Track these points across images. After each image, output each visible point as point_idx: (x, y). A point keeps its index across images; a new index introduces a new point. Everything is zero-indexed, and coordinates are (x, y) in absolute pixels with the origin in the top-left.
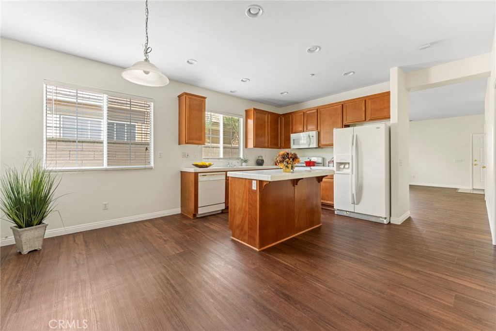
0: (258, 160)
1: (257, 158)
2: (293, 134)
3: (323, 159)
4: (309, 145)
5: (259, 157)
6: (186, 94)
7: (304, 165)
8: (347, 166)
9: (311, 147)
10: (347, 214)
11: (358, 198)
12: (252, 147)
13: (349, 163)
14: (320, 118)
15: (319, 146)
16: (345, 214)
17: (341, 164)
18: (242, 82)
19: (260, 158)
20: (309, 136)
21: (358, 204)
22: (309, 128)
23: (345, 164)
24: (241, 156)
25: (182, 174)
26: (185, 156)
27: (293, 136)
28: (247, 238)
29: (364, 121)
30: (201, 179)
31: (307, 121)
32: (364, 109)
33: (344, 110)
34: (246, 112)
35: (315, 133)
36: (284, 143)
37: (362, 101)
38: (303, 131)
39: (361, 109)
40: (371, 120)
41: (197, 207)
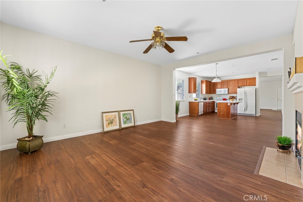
8: (242, 100)
9: (225, 93)
10: (242, 114)
11: (246, 109)
12: (205, 93)
13: (243, 99)
14: (229, 84)
15: (228, 94)
16: (241, 114)
17: (240, 99)
19: (205, 98)
20: (225, 90)
21: (246, 111)
22: (224, 87)
23: (241, 99)
24: (200, 97)
25: (190, 103)
26: (190, 97)
27: (217, 90)
28: (226, 117)
29: (246, 86)
30: (200, 104)
31: (223, 85)
32: (246, 82)
33: (239, 82)
34: (202, 81)
35: (227, 89)
36: (213, 92)
37: (245, 80)
38: (222, 88)
39: (245, 82)
40: (249, 86)
41: (198, 112)
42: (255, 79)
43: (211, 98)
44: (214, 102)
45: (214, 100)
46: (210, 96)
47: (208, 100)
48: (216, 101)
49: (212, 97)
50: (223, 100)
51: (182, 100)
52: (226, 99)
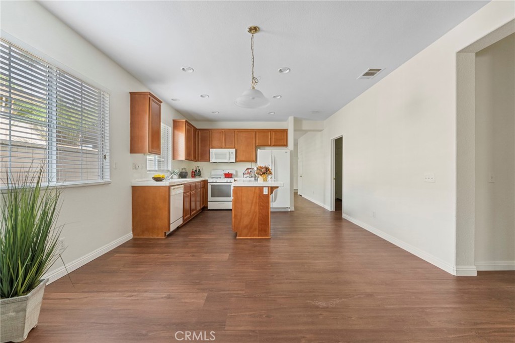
0: (181, 172)
1: (181, 171)
2: (212, 149)
3: (236, 172)
4: (229, 159)
5: (182, 169)
6: (150, 94)
7: (224, 176)
9: (230, 161)
12: (184, 159)
14: (238, 139)
15: (236, 161)
18: (201, 98)
19: (184, 171)
20: (229, 153)
22: (227, 145)
24: (170, 168)
25: (137, 192)
26: (135, 167)
27: (213, 151)
28: (257, 232)
29: (270, 146)
30: (173, 192)
31: (225, 140)
32: (270, 137)
33: (257, 136)
34: (174, 121)
35: (233, 150)
36: (201, 156)
37: (268, 132)
38: (222, 148)
39: (268, 137)
40: (274, 146)
41: (169, 224)
42: (285, 132)
43: (196, 173)
44: (205, 183)
45: (206, 178)
46: (194, 165)
47: (189, 177)
48: (210, 180)
49: (199, 171)
50: (226, 177)
51: (100, 181)
52: (232, 174)
